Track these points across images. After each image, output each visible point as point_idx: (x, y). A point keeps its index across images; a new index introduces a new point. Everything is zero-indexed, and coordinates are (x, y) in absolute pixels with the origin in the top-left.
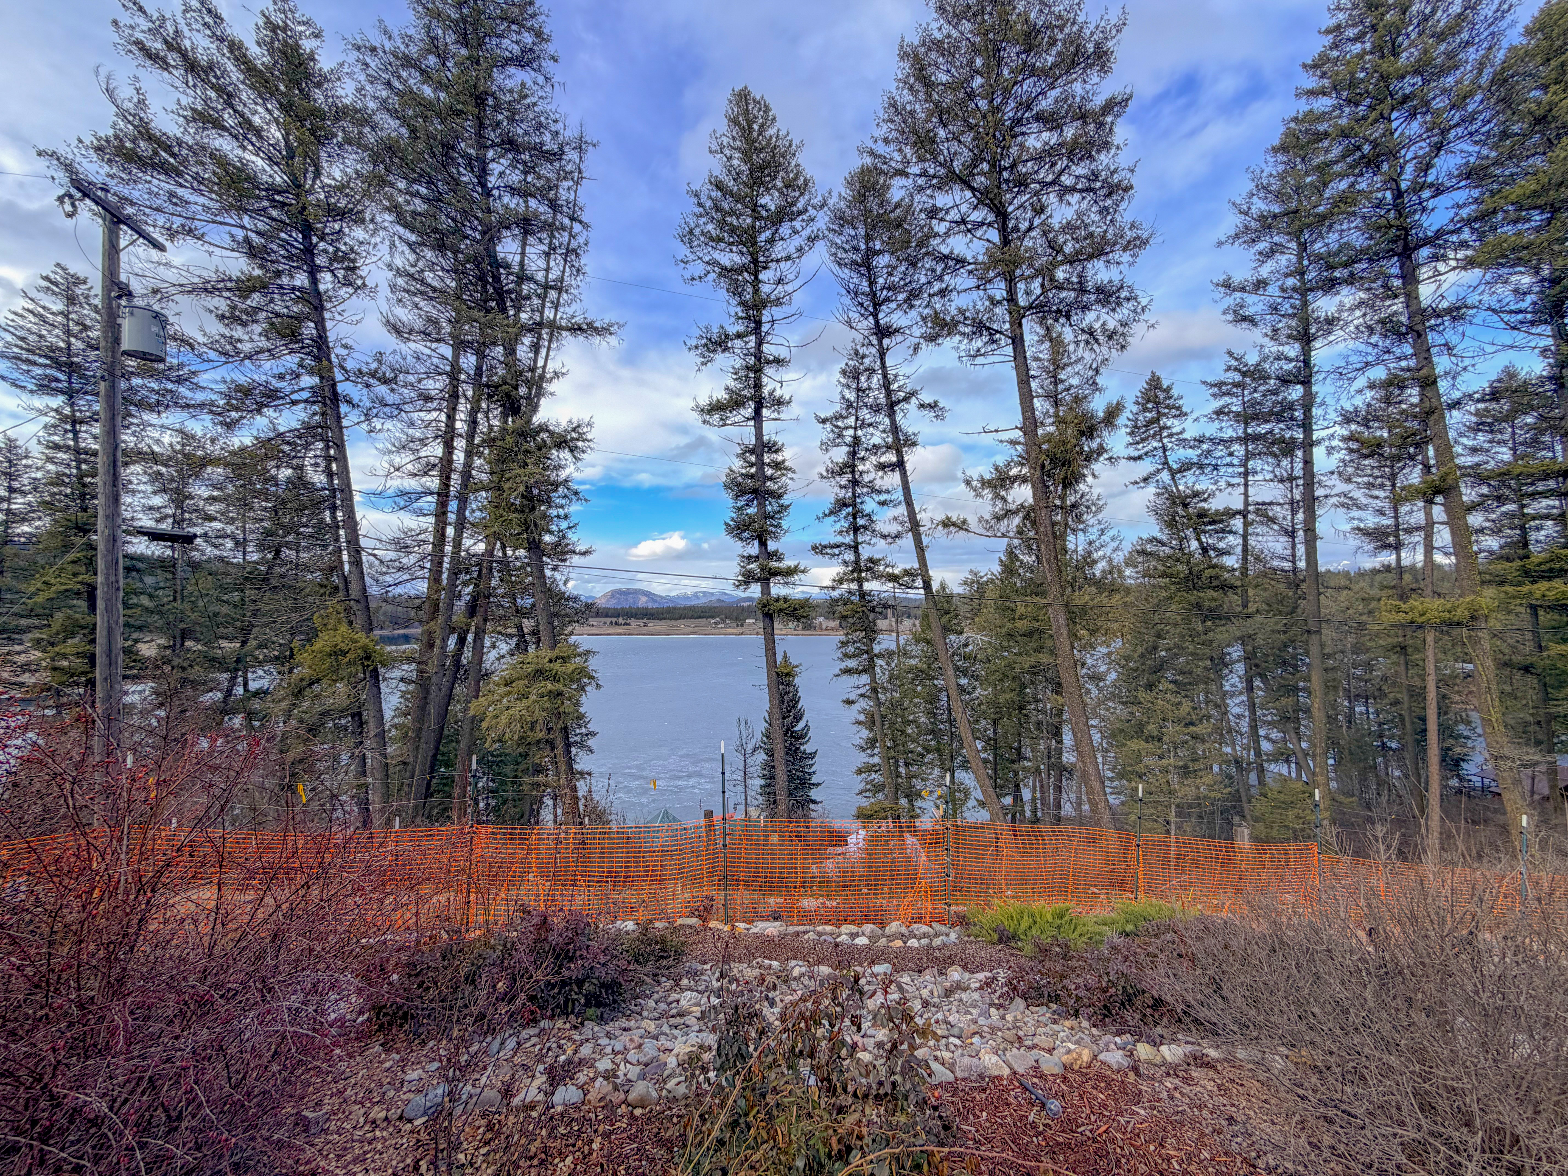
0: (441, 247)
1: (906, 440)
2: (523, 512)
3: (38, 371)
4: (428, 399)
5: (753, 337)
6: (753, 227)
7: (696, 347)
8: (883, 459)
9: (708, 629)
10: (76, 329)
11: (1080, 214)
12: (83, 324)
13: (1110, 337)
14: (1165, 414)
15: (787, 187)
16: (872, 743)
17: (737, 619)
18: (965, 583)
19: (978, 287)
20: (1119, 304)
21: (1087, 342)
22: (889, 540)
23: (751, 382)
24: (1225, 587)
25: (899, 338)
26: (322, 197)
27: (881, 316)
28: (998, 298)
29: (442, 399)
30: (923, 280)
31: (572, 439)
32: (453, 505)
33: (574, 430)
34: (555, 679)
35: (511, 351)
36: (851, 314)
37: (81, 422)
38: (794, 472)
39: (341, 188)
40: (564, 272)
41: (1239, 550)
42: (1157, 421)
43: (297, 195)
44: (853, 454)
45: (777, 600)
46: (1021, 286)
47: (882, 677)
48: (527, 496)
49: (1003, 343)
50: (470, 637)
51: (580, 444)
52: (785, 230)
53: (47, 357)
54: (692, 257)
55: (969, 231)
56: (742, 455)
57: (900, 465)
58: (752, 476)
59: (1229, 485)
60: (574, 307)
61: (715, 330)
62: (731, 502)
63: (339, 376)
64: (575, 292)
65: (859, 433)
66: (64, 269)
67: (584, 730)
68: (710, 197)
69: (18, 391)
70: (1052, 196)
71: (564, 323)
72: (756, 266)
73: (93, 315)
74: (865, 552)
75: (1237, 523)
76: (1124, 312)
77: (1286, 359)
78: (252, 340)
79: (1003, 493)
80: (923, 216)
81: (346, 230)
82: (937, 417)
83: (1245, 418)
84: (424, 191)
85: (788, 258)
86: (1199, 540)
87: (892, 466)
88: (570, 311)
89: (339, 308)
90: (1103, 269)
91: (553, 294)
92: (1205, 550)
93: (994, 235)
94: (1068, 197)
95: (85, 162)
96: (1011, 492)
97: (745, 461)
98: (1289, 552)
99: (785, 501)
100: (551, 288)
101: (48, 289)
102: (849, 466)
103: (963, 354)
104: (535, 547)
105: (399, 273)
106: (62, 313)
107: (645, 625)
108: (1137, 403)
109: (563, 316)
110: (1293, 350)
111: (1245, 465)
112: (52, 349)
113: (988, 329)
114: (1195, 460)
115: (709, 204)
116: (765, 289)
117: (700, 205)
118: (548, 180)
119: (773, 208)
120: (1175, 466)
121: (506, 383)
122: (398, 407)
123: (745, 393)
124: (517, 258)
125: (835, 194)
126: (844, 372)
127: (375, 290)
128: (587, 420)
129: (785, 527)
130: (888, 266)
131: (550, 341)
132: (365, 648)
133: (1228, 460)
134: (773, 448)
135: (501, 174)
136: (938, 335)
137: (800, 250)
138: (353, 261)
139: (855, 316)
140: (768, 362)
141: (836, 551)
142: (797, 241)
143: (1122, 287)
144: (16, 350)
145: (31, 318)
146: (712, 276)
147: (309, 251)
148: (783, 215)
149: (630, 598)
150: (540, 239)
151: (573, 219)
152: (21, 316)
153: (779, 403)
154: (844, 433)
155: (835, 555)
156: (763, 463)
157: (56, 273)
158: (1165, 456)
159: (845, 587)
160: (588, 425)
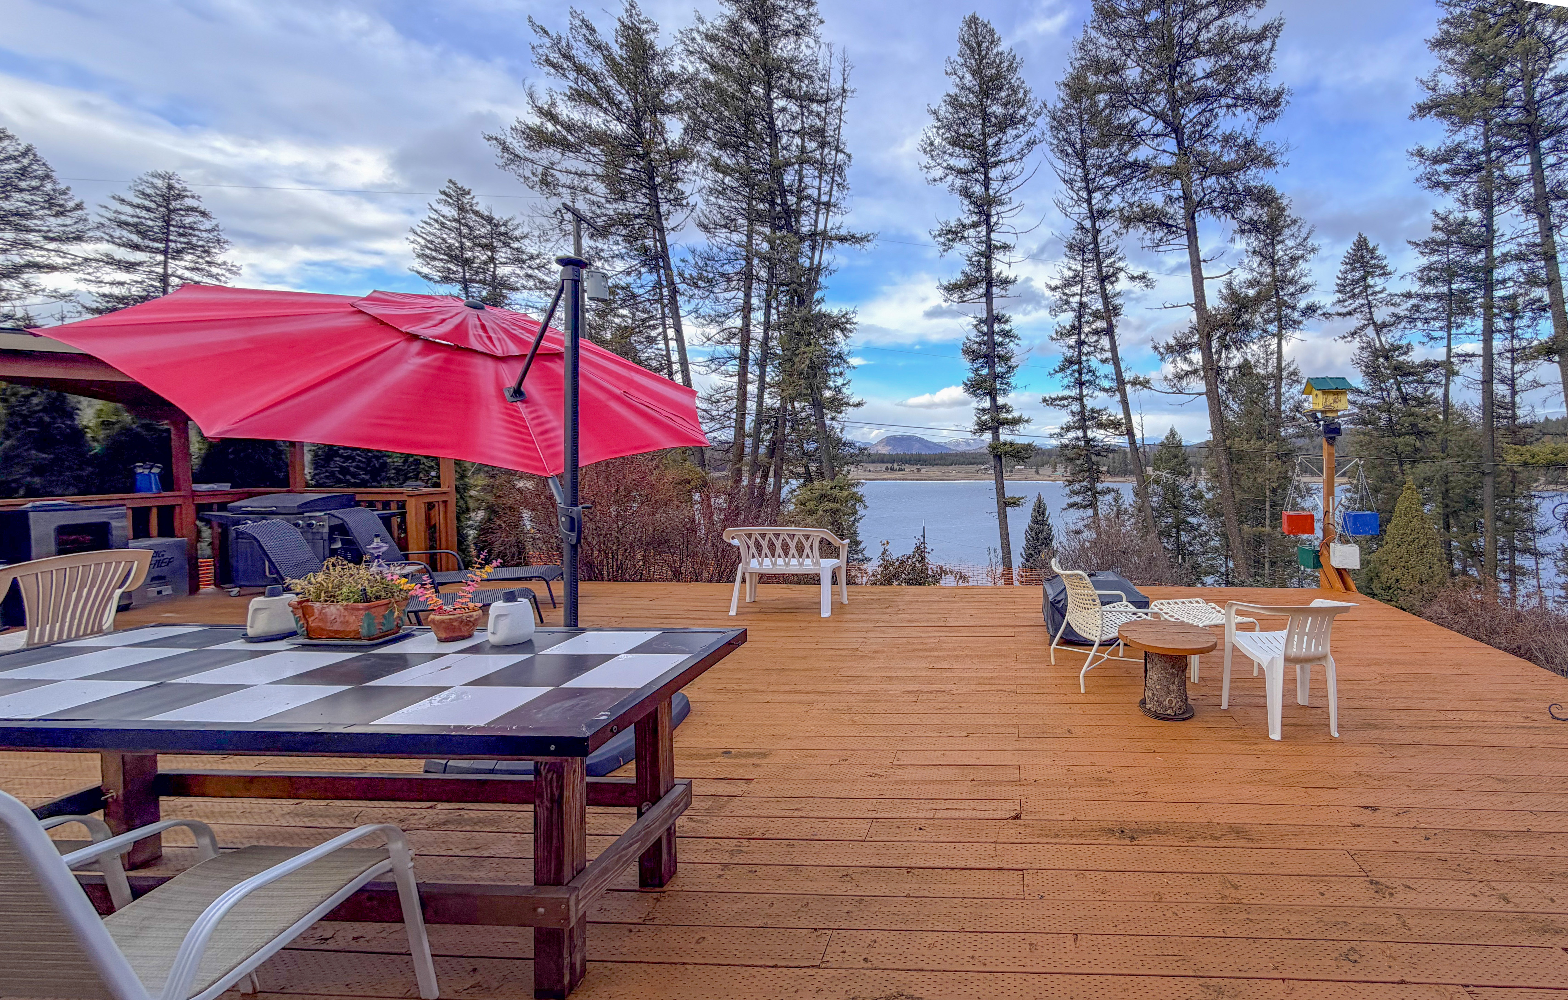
1: (1114, 310)
3: (441, 266)
4: (729, 280)
9: (979, 475)
10: (466, 231)
12: (469, 227)
14: (1370, 273)
22: (1110, 393)
24: (1422, 433)
25: (1109, 221)
27: (1094, 202)
28: (1175, 196)
29: (740, 279)
31: (842, 323)
32: (753, 369)
33: (844, 316)
34: (835, 500)
38: (1020, 339)
42: (1364, 278)
44: (1079, 318)
45: (1005, 444)
48: (812, 367)
49: (1179, 234)
50: (771, 473)
51: (848, 326)
52: (1010, 134)
53: (446, 254)
54: (933, 163)
56: (976, 327)
58: (985, 344)
59: (1432, 338)
60: (841, 216)
61: (953, 223)
62: (968, 366)
64: (842, 206)
65: (1085, 298)
66: (454, 184)
67: (860, 556)
68: (946, 113)
71: (833, 234)
72: (986, 167)
73: (476, 218)
74: (1089, 403)
75: (1439, 374)
82: (1147, 286)
83: (1448, 275)
85: (1012, 159)
86: (1399, 390)
87: (1103, 332)
88: (838, 222)
92: (1405, 399)
97: (979, 331)
99: (1013, 363)
100: (823, 203)
101: (445, 201)
102: (1076, 329)
103: (1149, 242)
104: (818, 405)
106: (455, 220)
107: (919, 471)
108: (1345, 263)
109: (832, 227)
111: (1450, 318)
112: (450, 247)
113: (1165, 224)
115: (945, 118)
116: (994, 186)
117: (938, 120)
120: (1380, 322)
121: (794, 282)
126: (1070, 247)
128: (852, 308)
129: (1013, 384)
131: (822, 248)
134: (1002, 319)
137: (1022, 152)
141: (1065, 402)
142: (1019, 144)
144: (427, 251)
145: (437, 226)
146: (949, 179)
148: (1007, 122)
149: (905, 445)
151: (837, 150)
152: (430, 224)
153: (1006, 282)
154: (1071, 299)
155: (1064, 406)
156: (993, 333)
157: (449, 187)
158: (1371, 313)
159: (1072, 435)
160: (854, 312)
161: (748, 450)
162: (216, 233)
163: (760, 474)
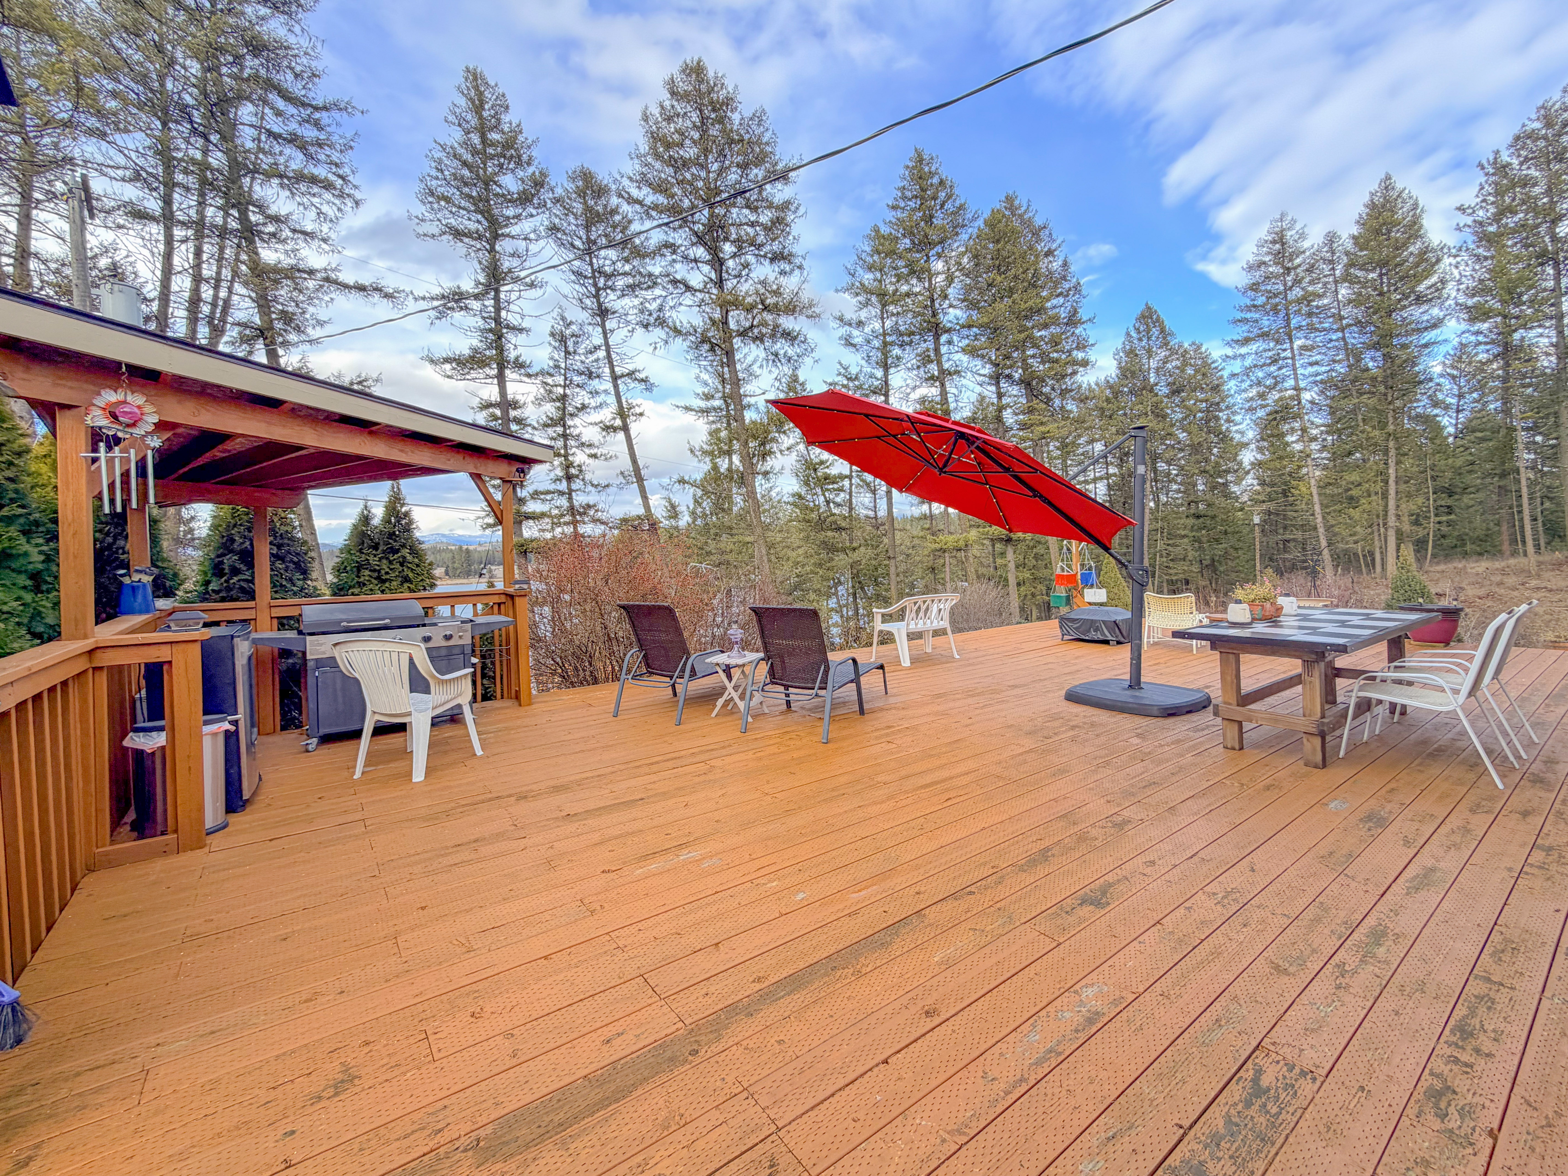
5: (491, 302)
23: (494, 344)
44: (562, 410)
57: (625, 430)
72: (494, 238)
92: (828, 502)
98: (872, 505)
102: (560, 420)
110: (879, 373)
116: (501, 259)
123: (487, 353)
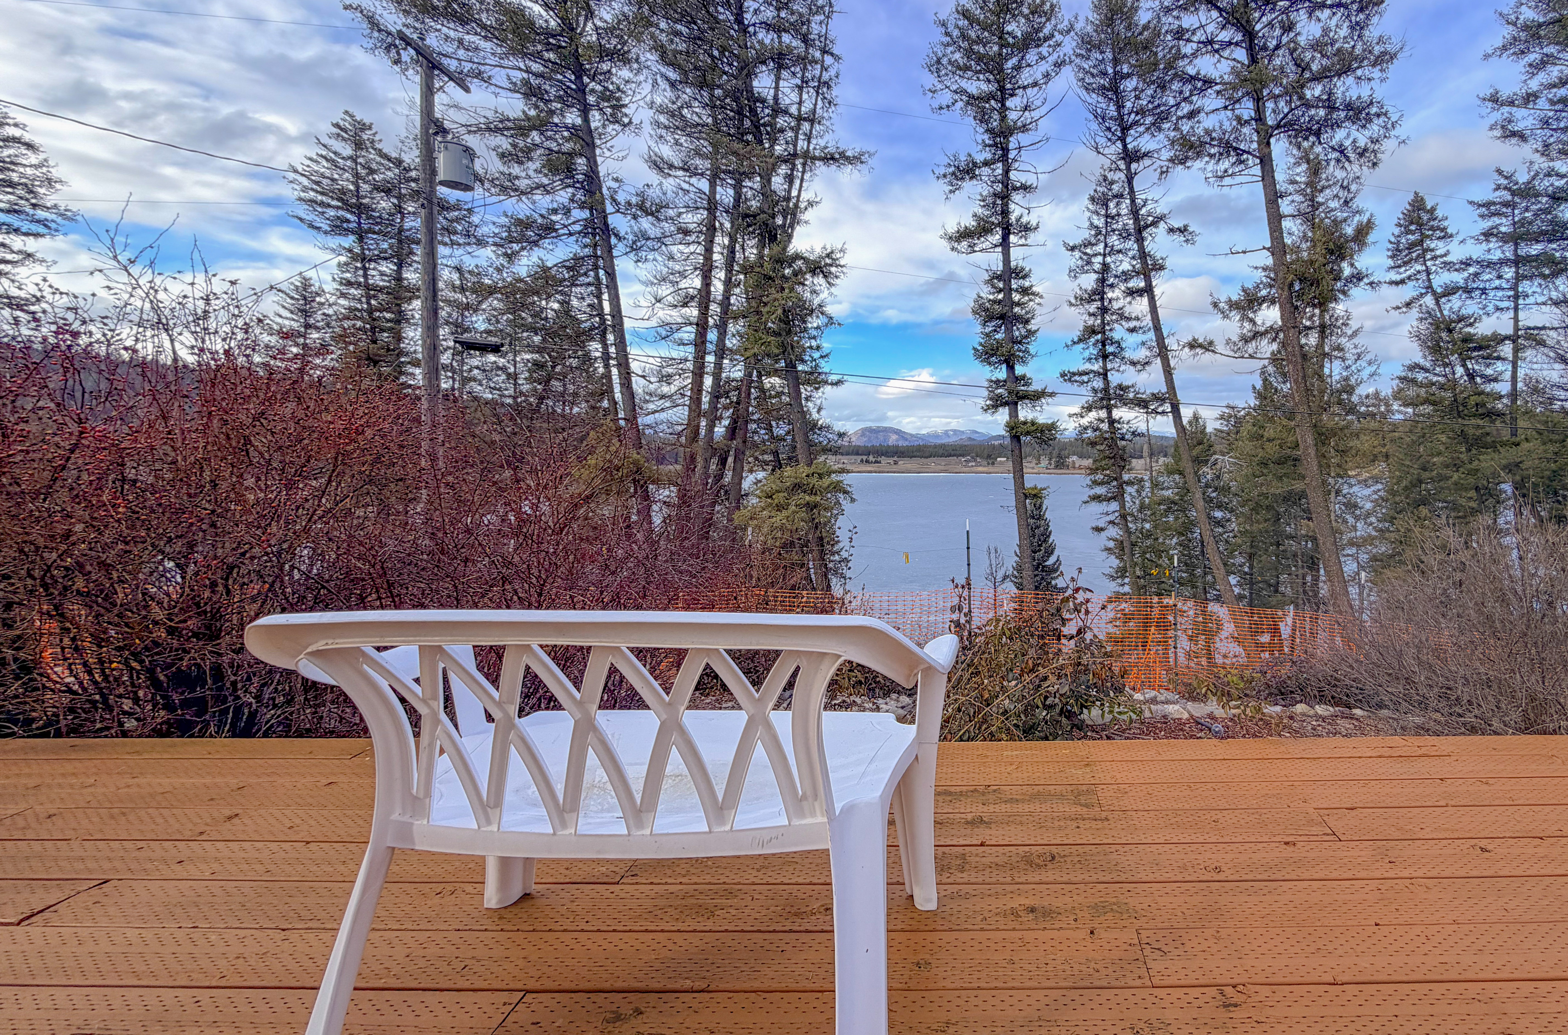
0: (703, 84)
1: (1154, 265)
2: (780, 335)
3: (332, 213)
4: (686, 232)
5: (1000, 165)
6: (1000, 54)
7: (945, 176)
8: (1131, 284)
9: (959, 468)
10: (363, 172)
11: (1326, 31)
12: (369, 168)
13: (1361, 155)
14: (1428, 236)
15: (1033, 13)
16: (1121, 572)
17: (989, 457)
18: (1222, 418)
19: (1226, 108)
20: (1370, 121)
21: (1338, 161)
22: (1139, 367)
23: (999, 208)
24: (1492, 415)
25: (1147, 162)
26: (594, 38)
27: (1129, 140)
28: (1246, 117)
29: (700, 232)
30: (1172, 102)
31: (826, 265)
32: (712, 336)
33: (828, 256)
34: (812, 492)
35: (767, 180)
36: (1098, 139)
37: (370, 260)
38: (1041, 297)
39: (611, 30)
40: (815, 105)
41: (1508, 375)
42: (1420, 243)
43: (571, 39)
44: (1102, 281)
45: (1025, 423)
46: (1270, 105)
47: (1131, 503)
49: (1250, 162)
50: (730, 460)
51: (833, 269)
52: (1031, 56)
53: (338, 200)
54: (940, 86)
55: (1217, 51)
56: (990, 282)
57: (1148, 290)
58: (1000, 302)
59: (1498, 309)
60: (827, 137)
61: (963, 158)
62: (979, 329)
63: (609, 208)
64: (828, 123)
65: (1108, 259)
66: (351, 116)
68: (957, 26)
69: (314, 232)
70: (1301, 12)
71: (817, 153)
72: (1003, 94)
73: (378, 159)
74: (1114, 379)
75: (1507, 350)
76: (1375, 128)
77: (1557, 175)
78: (529, 177)
79: (1251, 315)
80: (1169, 37)
81: (614, 70)
82: (1187, 241)
83: (1514, 239)
84: (685, 30)
85: (1035, 84)
86: (1464, 366)
87: (1140, 292)
88: (822, 143)
89: (609, 144)
90: (1354, 86)
91: (806, 126)
92: (1471, 376)
93: (1241, 54)
94: (1318, 13)
95: (385, 13)
96: (1260, 313)
97: (993, 286)
99: (1032, 326)
100: (805, 119)
101: (338, 135)
102: (1099, 293)
103: (1210, 175)
105: (661, 110)
106: (351, 158)
107: (896, 463)
108: (1399, 225)
109: (818, 144)
111: (1515, 288)
112: (343, 191)
113: (1235, 149)
114: (1462, 283)
115: (956, 33)
116: (1012, 116)
117: (947, 34)
118: (801, 15)
119: (1019, 34)
120: (1439, 290)
121: (764, 212)
122: (659, 239)
123: (993, 219)
124: (772, 92)
125: (1082, 19)
126: (1092, 199)
127: (639, 127)
128: (839, 247)
129: (1032, 352)
130: (1135, 89)
131: (803, 172)
132: (635, 463)
133: (1497, 282)
134: (1020, 273)
135: (756, 11)
136: (1187, 158)
137: (1047, 76)
138: (618, 99)
139: (1102, 141)
140: (1015, 189)
141: (1085, 378)
142: (1044, 67)
143: (1372, 103)
144: (312, 194)
145: (325, 163)
146: (960, 104)
147: (582, 90)
148: (1031, 40)
149: (881, 436)
150: (794, 73)
151: (824, 51)
152: (316, 162)
153: (1026, 229)
154: (1093, 260)
155: (1083, 383)
156: (1011, 289)
157: (345, 120)
158: (1429, 280)
159: (1093, 415)
160: (841, 251)
161: (703, 432)
162: (44, 170)
163: (715, 460)
